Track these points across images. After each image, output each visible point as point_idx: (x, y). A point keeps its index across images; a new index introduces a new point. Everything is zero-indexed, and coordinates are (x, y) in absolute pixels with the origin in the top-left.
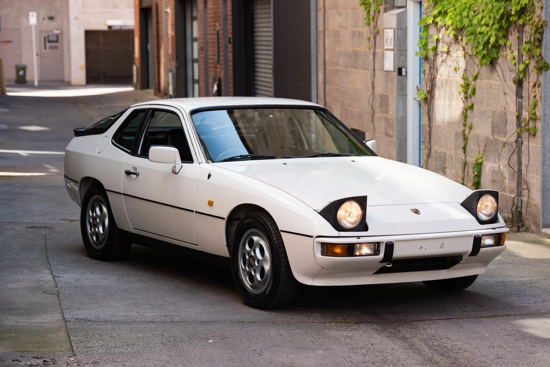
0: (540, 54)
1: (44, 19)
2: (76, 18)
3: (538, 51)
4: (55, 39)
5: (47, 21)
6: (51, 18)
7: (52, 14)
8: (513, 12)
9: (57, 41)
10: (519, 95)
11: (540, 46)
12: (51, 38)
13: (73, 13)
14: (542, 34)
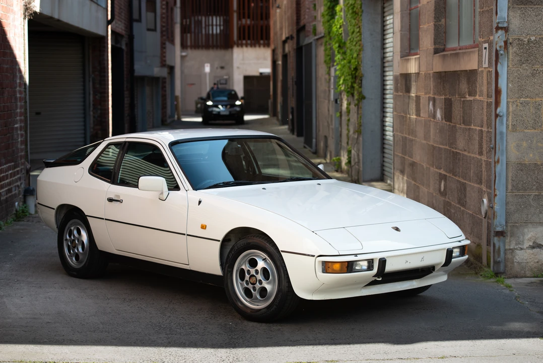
0: (361, 92)
1: (217, 68)
2: (238, 68)
3: (360, 90)
4: (224, 82)
5: (219, 70)
6: (222, 68)
7: (223, 65)
8: (352, 69)
9: (226, 84)
10: (358, 114)
11: (361, 87)
12: (222, 82)
13: (236, 63)
14: (361, 80)
